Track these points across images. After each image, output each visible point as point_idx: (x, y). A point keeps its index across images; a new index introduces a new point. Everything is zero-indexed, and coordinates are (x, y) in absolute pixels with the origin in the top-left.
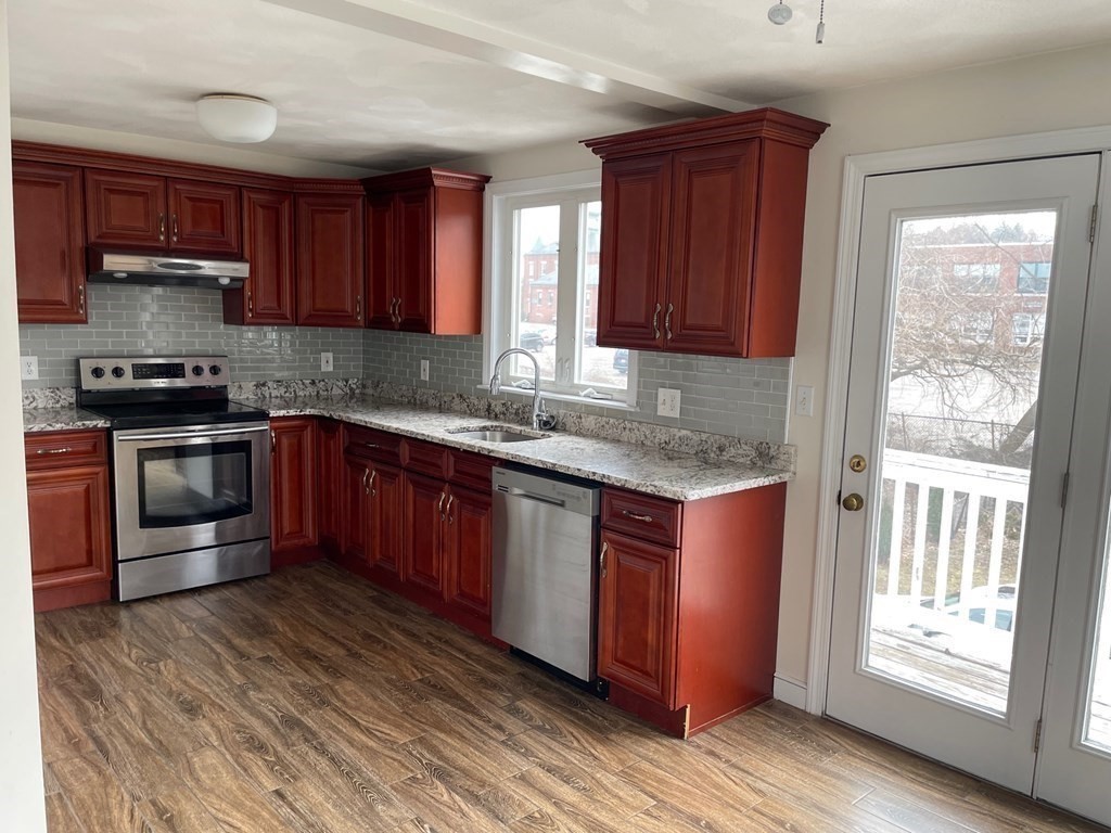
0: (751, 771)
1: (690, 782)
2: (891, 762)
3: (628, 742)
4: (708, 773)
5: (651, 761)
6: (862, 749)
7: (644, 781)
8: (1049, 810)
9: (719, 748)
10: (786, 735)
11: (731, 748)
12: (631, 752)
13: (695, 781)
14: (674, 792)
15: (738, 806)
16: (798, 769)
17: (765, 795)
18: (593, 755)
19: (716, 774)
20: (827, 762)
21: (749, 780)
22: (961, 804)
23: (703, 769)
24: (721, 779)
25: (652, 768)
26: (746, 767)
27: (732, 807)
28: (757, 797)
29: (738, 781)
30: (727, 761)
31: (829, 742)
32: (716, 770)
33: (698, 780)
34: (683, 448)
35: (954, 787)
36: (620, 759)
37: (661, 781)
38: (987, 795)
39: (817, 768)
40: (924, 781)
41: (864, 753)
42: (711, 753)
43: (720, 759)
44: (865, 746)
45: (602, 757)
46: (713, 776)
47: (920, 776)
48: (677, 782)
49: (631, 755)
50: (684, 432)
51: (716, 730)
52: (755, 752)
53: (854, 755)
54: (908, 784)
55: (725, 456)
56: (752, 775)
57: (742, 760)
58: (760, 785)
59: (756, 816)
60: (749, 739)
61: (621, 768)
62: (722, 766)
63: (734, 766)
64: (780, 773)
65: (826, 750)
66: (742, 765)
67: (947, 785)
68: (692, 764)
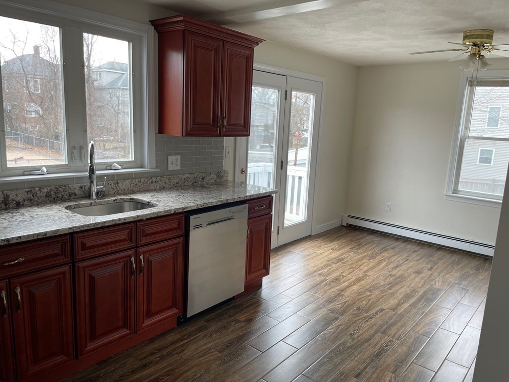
55: (205, 181)
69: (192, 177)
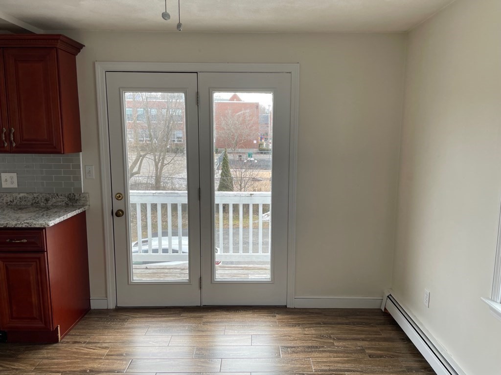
0: (97, 341)
1: (73, 358)
2: (150, 314)
3: (30, 355)
4: (79, 351)
5: (48, 358)
6: (138, 314)
7: (49, 368)
8: (208, 308)
9: (78, 339)
10: (105, 321)
11: (84, 336)
12: (34, 359)
13: (74, 357)
14: (67, 366)
15: (100, 357)
16: (117, 332)
17: (109, 348)
18: (15, 369)
19: (83, 350)
20: (126, 324)
21: (99, 345)
22: (180, 318)
23: (75, 350)
24: (86, 351)
25: (50, 361)
26: (95, 341)
27: (97, 359)
28: (106, 350)
29: (93, 348)
30: (85, 342)
31: (123, 317)
32: (81, 348)
33: (76, 355)
34: (23, 203)
35: (176, 313)
36: (31, 364)
37: (57, 364)
38: (187, 311)
39: (124, 328)
40: (165, 315)
41: (139, 315)
42: (75, 342)
43: (81, 343)
44: (138, 312)
45: (20, 368)
46: (81, 351)
47: (163, 314)
48: (66, 361)
49: (35, 360)
50: (22, 195)
51: (72, 332)
52: (94, 333)
53: (136, 318)
54: (160, 319)
55: (50, 203)
56: (99, 343)
57: (91, 339)
58: (104, 345)
59: (110, 357)
60: (89, 329)
61: (34, 368)
62: (84, 345)
63: (89, 343)
64: (111, 337)
65: (124, 320)
66: (92, 341)
67: (173, 314)
68: (69, 351)
69: (30, 197)
